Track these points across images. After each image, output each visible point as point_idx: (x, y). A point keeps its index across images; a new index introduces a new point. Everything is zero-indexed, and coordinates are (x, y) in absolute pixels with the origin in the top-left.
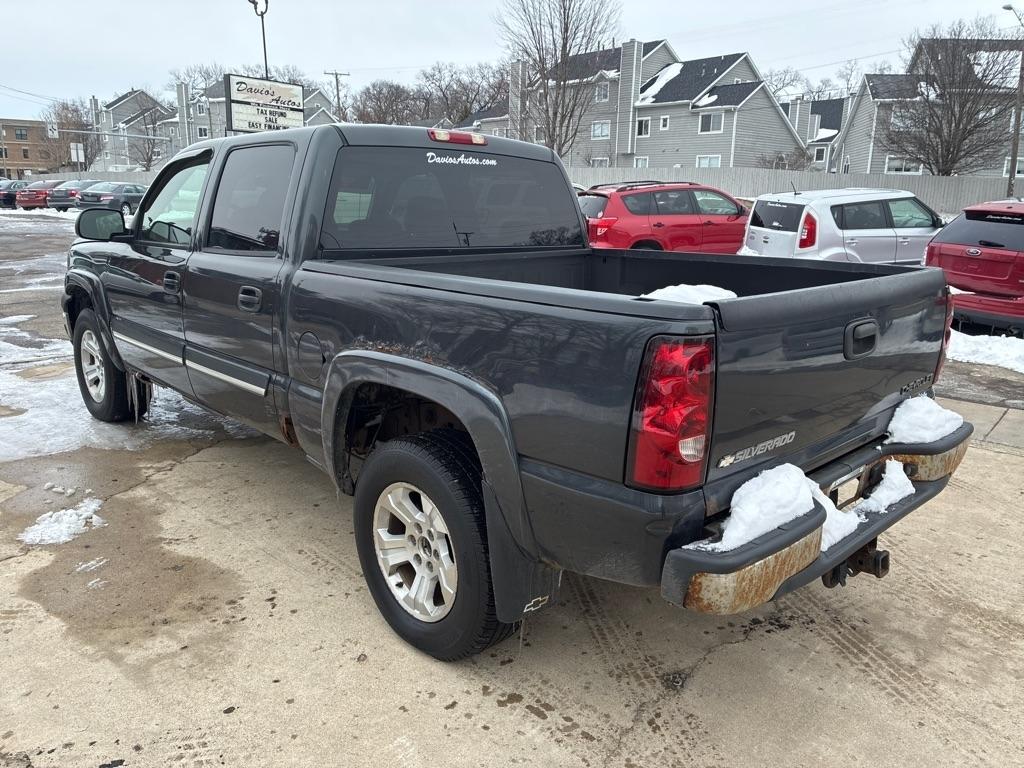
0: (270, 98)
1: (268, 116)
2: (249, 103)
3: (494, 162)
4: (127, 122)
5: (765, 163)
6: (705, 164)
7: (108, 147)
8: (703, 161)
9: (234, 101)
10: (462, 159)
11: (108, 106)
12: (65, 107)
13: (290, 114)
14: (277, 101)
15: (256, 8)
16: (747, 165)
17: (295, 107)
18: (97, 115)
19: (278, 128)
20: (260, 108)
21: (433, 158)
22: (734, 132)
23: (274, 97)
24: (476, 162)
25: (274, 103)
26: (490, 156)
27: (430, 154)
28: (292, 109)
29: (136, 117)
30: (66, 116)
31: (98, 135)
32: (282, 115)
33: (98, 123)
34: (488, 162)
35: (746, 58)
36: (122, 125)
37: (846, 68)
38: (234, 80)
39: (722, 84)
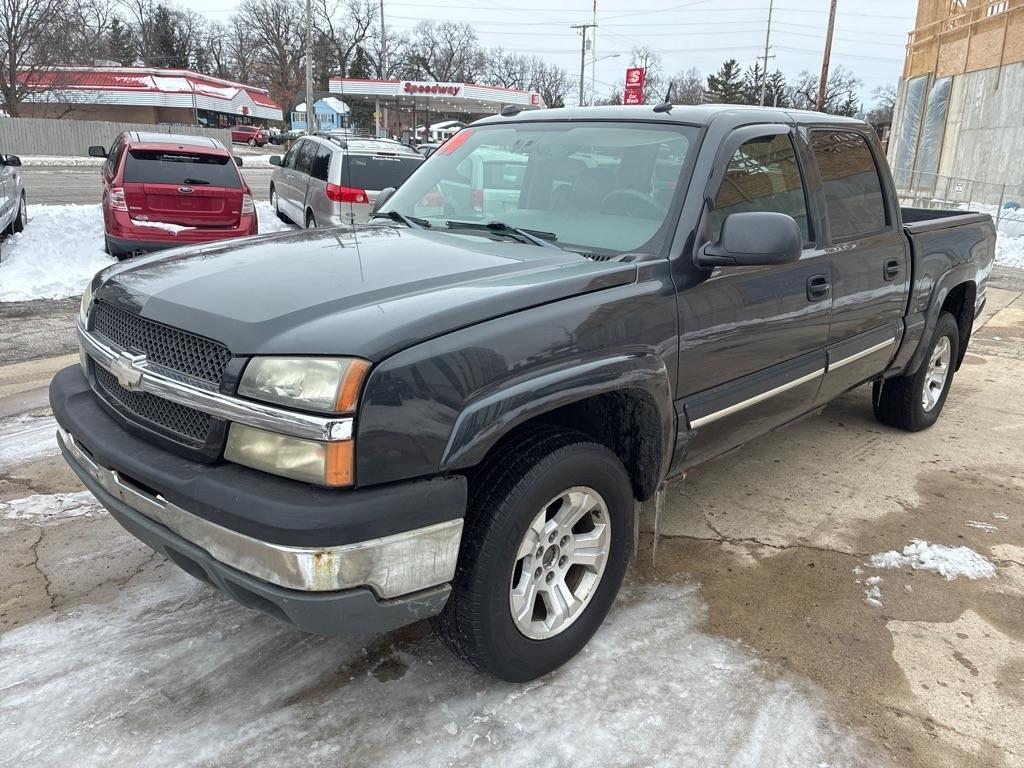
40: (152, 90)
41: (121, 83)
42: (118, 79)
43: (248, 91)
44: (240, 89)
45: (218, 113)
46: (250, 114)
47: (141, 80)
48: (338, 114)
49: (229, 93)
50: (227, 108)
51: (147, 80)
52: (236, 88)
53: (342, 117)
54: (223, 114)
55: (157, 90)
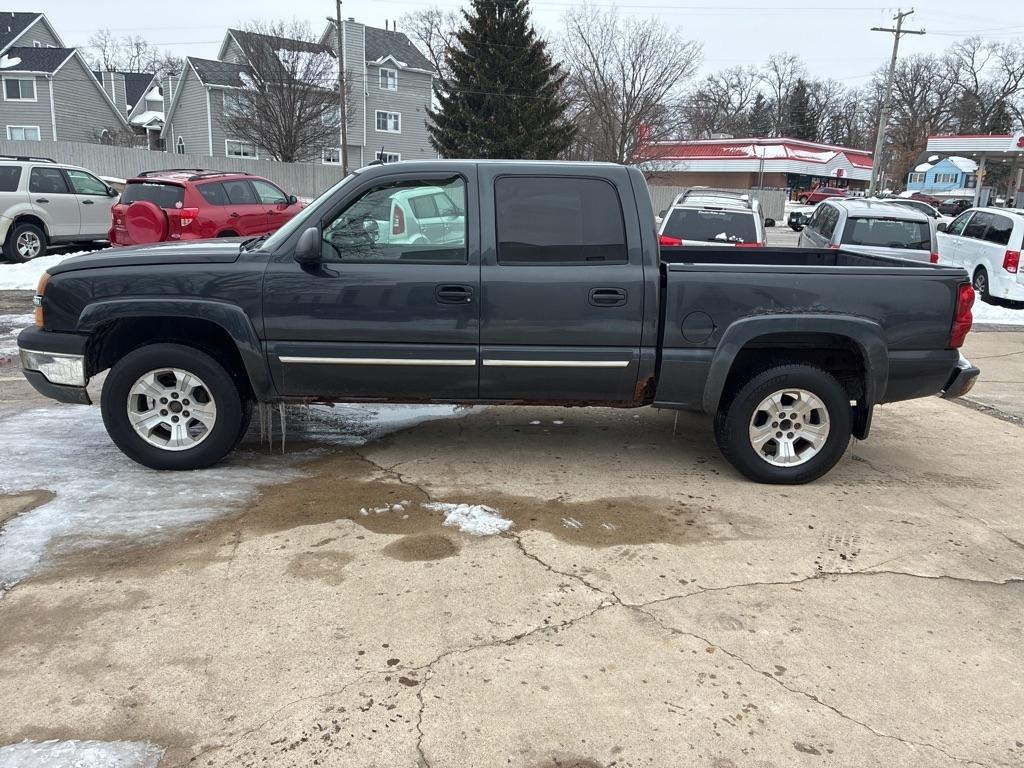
5: (94, 138)
6: (19, 136)
8: (15, 132)
16: (72, 139)
22: (52, 102)
35: (42, 20)
37: (100, 38)
39: (21, 45)
40: (751, 158)
41: (727, 153)
42: (725, 149)
43: (846, 153)
44: (839, 152)
45: (811, 177)
46: (845, 175)
47: (744, 149)
48: (963, 173)
49: (825, 157)
50: (820, 171)
51: (749, 150)
52: (834, 152)
53: (968, 177)
54: (817, 177)
55: (755, 158)
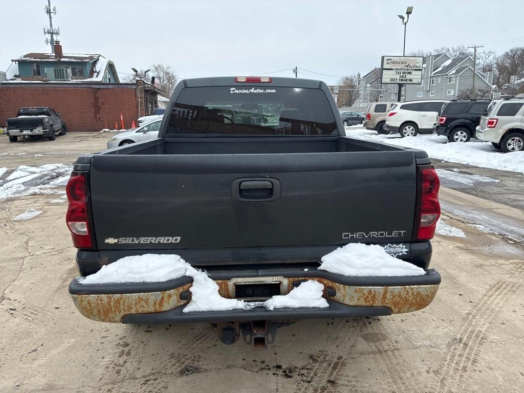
0: (404, 65)
1: (402, 75)
2: (392, 69)
3: (274, 91)
4: (371, 84)
7: (361, 95)
9: (384, 69)
10: (252, 90)
11: (364, 77)
12: (347, 79)
13: (414, 72)
14: (407, 66)
15: (403, 21)
17: (418, 68)
18: (359, 81)
19: (406, 80)
20: (398, 71)
21: (234, 90)
23: (406, 65)
24: (262, 91)
25: (405, 68)
26: (271, 88)
27: (232, 89)
28: (415, 70)
29: (374, 82)
30: (347, 83)
31: (358, 90)
32: (410, 73)
33: (359, 85)
34: (270, 91)
36: (368, 85)
38: (386, 58)
